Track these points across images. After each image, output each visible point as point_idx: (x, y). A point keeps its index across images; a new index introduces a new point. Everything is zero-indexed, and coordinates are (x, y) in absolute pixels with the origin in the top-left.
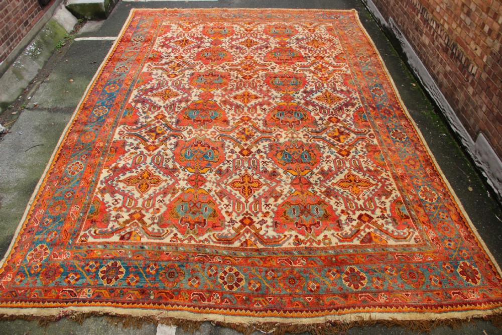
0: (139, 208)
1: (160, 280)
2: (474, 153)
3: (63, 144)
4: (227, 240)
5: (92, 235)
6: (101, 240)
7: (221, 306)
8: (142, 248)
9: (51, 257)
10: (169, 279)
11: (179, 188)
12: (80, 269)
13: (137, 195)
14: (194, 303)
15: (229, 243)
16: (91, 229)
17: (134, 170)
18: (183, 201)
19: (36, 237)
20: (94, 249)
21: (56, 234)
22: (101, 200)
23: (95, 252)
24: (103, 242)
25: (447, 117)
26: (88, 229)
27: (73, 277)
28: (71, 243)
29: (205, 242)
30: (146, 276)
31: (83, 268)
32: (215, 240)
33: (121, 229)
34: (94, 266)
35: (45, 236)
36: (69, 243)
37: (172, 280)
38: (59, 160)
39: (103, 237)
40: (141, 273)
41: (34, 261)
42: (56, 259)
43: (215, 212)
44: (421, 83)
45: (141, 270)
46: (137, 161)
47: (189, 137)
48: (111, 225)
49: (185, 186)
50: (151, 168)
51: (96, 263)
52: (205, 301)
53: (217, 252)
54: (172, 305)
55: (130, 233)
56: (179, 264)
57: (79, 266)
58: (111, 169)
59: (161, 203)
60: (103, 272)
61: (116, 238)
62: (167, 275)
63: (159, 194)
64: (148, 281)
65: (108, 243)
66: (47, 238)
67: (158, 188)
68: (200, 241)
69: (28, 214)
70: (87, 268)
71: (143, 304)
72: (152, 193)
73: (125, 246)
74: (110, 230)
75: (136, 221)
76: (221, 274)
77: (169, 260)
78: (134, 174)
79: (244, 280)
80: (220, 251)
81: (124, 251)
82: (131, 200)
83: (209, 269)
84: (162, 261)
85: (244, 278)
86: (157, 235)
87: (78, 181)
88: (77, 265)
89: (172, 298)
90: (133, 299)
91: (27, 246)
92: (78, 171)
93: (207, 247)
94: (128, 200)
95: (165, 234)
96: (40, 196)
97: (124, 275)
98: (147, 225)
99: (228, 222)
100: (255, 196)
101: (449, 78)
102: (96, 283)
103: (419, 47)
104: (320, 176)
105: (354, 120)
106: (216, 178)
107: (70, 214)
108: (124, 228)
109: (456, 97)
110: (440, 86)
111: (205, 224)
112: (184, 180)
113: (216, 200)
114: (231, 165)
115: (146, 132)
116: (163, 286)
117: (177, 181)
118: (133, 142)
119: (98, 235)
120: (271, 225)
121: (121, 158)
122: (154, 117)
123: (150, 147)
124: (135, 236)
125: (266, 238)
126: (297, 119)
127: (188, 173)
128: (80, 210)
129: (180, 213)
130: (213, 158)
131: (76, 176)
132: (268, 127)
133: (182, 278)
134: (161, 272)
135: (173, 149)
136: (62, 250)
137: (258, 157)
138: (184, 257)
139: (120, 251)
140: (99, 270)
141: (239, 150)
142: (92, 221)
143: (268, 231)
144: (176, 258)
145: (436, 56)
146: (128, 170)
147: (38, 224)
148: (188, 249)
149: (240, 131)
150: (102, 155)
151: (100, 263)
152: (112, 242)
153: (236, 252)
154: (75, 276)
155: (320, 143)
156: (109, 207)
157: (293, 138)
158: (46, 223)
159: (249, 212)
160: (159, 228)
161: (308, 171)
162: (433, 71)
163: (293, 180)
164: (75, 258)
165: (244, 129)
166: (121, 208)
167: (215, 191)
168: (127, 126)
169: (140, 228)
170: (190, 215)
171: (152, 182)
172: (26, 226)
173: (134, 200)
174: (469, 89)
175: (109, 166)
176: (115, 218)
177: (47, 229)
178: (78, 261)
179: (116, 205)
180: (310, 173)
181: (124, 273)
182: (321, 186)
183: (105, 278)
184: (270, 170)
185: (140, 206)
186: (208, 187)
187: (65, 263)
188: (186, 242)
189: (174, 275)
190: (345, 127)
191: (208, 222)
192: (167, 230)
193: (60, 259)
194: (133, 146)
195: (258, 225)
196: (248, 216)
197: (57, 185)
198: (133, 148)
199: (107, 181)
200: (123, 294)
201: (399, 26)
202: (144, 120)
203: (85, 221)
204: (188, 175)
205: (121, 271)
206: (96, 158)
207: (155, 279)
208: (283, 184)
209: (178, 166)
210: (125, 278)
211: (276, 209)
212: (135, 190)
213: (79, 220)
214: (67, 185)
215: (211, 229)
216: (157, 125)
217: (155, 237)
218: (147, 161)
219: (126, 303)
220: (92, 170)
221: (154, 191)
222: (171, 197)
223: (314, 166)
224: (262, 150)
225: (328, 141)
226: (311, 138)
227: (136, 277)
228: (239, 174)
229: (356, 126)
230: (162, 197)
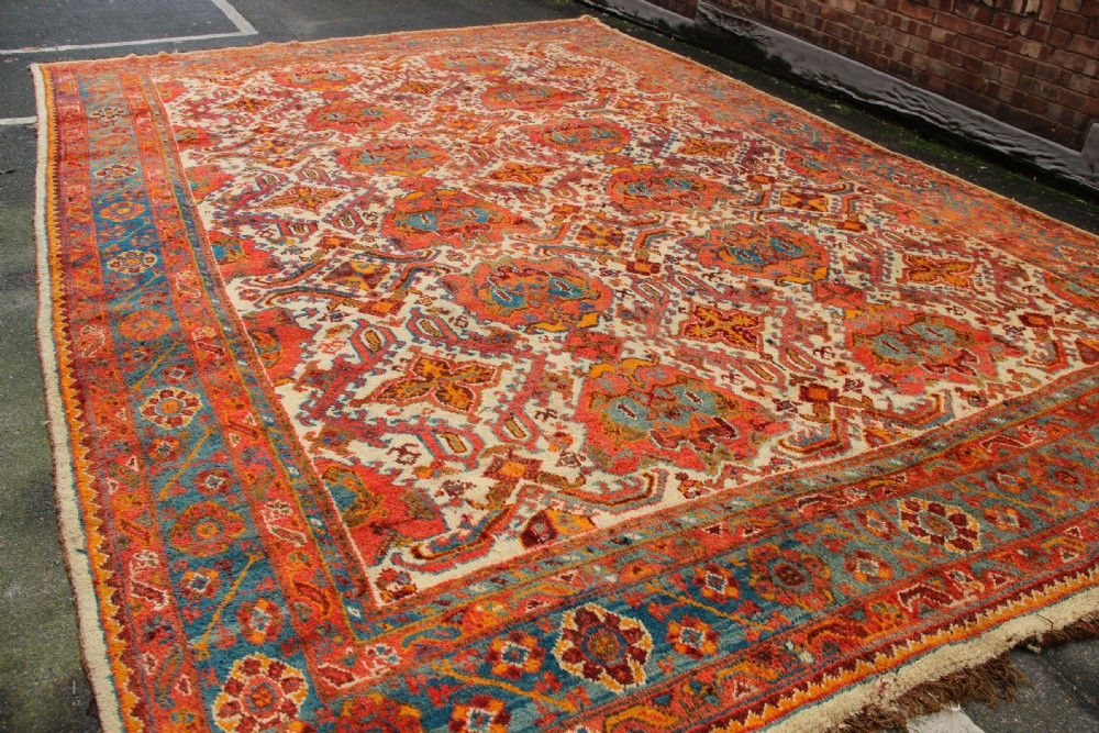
0: (496, 449)
1: (776, 603)
2: (1088, 173)
3: (66, 360)
4: (829, 445)
5: (413, 567)
6: (461, 570)
7: (998, 596)
8: (626, 541)
9: (322, 685)
10: (796, 588)
11: (565, 373)
12: (477, 681)
13: (457, 421)
14: (929, 620)
15: (842, 450)
16: (393, 550)
17: (380, 365)
18: (609, 397)
19: (194, 643)
20: (466, 602)
21: (271, 609)
22: (350, 463)
23: (479, 608)
24: (478, 572)
25: (969, 134)
26: (384, 553)
27: (475, 716)
28: (358, 615)
29: (781, 467)
30: (721, 609)
31: (485, 672)
32: (799, 455)
33: (499, 518)
34: (522, 652)
35: (235, 629)
36: (352, 618)
37: (805, 588)
38: (88, 402)
39: (463, 559)
40: (696, 609)
41: (263, 727)
42: (347, 685)
43: (720, 396)
44: (855, 97)
45: (688, 601)
46: (367, 344)
47: (466, 265)
48: (452, 518)
49: (578, 365)
50: (428, 349)
51: (517, 638)
52: (951, 601)
53: (835, 480)
54: (887, 649)
55: (541, 517)
56: (778, 540)
57: (464, 671)
58: (303, 381)
59: (550, 419)
60: (573, 655)
61: (506, 548)
62: (776, 580)
63: (520, 399)
64: (745, 622)
65: (501, 568)
66: (247, 632)
67: (502, 387)
68: (765, 470)
69: (95, 583)
70: (502, 667)
71: (804, 687)
72: (497, 404)
73: (566, 558)
74: (465, 532)
75: (522, 482)
76: (903, 525)
77: (736, 545)
78: (391, 375)
79: (969, 516)
80: (838, 474)
81: (575, 572)
82: (449, 436)
83: (865, 525)
84: (720, 552)
85: (962, 512)
86: (629, 496)
87: (213, 439)
88: (451, 673)
89: (863, 634)
90: (755, 690)
91: (183, 686)
92: (190, 413)
93: (799, 476)
94: (443, 441)
95: (651, 484)
96: (100, 514)
97: (648, 634)
98: (572, 480)
99: (779, 409)
100: (770, 342)
101: (949, 52)
102: (585, 700)
103: (824, 28)
104: (859, 273)
105: (799, 173)
106: (637, 329)
107: (271, 531)
108: (506, 511)
109: (986, 81)
110: (924, 80)
111: (729, 428)
112: (555, 352)
113: (693, 372)
114: (638, 297)
115: (326, 280)
116: (799, 613)
117: (540, 361)
118: (311, 305)
119: (438, 559)
120: (877, 385)
121: (310, 348)
122: (317, 245)
123: (377, 307)
124: (564, 521)
125: (902, 412)
126: (685, 191)
127: (551, 336)
128: (296, 510)
129: (635, 424)
130: (579, 291)
131: (193, 426)
132: (636, 214)
133: (827, 573)
134: (752, 582)
135: (450, 297)
136: (349, 649)
137: (684, 270)
138: (769, 521)
139: (563, 577)
140: (553, 657)
141: (622, 268)
142: (377, 529)
143: (888, 399)
144: (751, 531)
145: (889, 23)
146: (362, 369)
147: (167, 602)
148: (757, 499)
149: (581, 234)
150: (239, 356)
151: (535, 634)
152: (510, 562)
153: (877, 463)
154: (483, 711)
155: (784, 220)
156: (396, 473)
157: (716, 222)
158: (200, 588)
159: (799, 374)
160: (618, 478)
161: (824, 270)
162: (889, 59)
163: (815, 293)
164: (425, 654)
165: (585, 228)
166: (440, 464)
167: (667, 354)
168: (254, 277)
169: (560, 496)
170: (667, 420)
171: (469, 379)
172: (122, 622)
173: (458, 433)
174: (1026, 48)
175: (289, 376)
176: (446, 494)
177: (219, 604)
178: (446, 661)
179: (413, 462)
180: (832, 272)
181: (647, 631)
182: (881, 289)
183: (600, 671)
184: (742, 286)
185: (499, 443)
186: (639, 350)
187: (403, 685)
188: (730, 484)
189: (796, 574)
190: (797, 187)
191: (733, 422)
192: (646, 475)
193: (363, 679)
194: (320, 316)
195: (851, 394)
196: (807, 384)
197: (141, 467)
198: (324, 319)
199: (319, 413)
200: (710, 691)
201: (737, 10)
202: (295, 257)
203: (349, 535)
204: (557, 340)
205: (627, 628)
206: (224, 368)
207: (755, 606)
208: (801, 305)
209: (505, 328)
210: (665, 644)
211: (849, 354)
212: (438, 410)
213: (321, 539)
214: (180, 459)
215: (758, 434)
216: (345, 259)
217: (629, 503)
218: (400, 338)
219: (750, 712)
220: (237, 399)
221: (499, 396)
222: (565, 398)
223: (824, 259)
224: (676, 255)
225: (795, 215)
226: (755, 214)
227: (692, 625)
228: (680, 310)
229: (816, 181)
230: (540, 405)
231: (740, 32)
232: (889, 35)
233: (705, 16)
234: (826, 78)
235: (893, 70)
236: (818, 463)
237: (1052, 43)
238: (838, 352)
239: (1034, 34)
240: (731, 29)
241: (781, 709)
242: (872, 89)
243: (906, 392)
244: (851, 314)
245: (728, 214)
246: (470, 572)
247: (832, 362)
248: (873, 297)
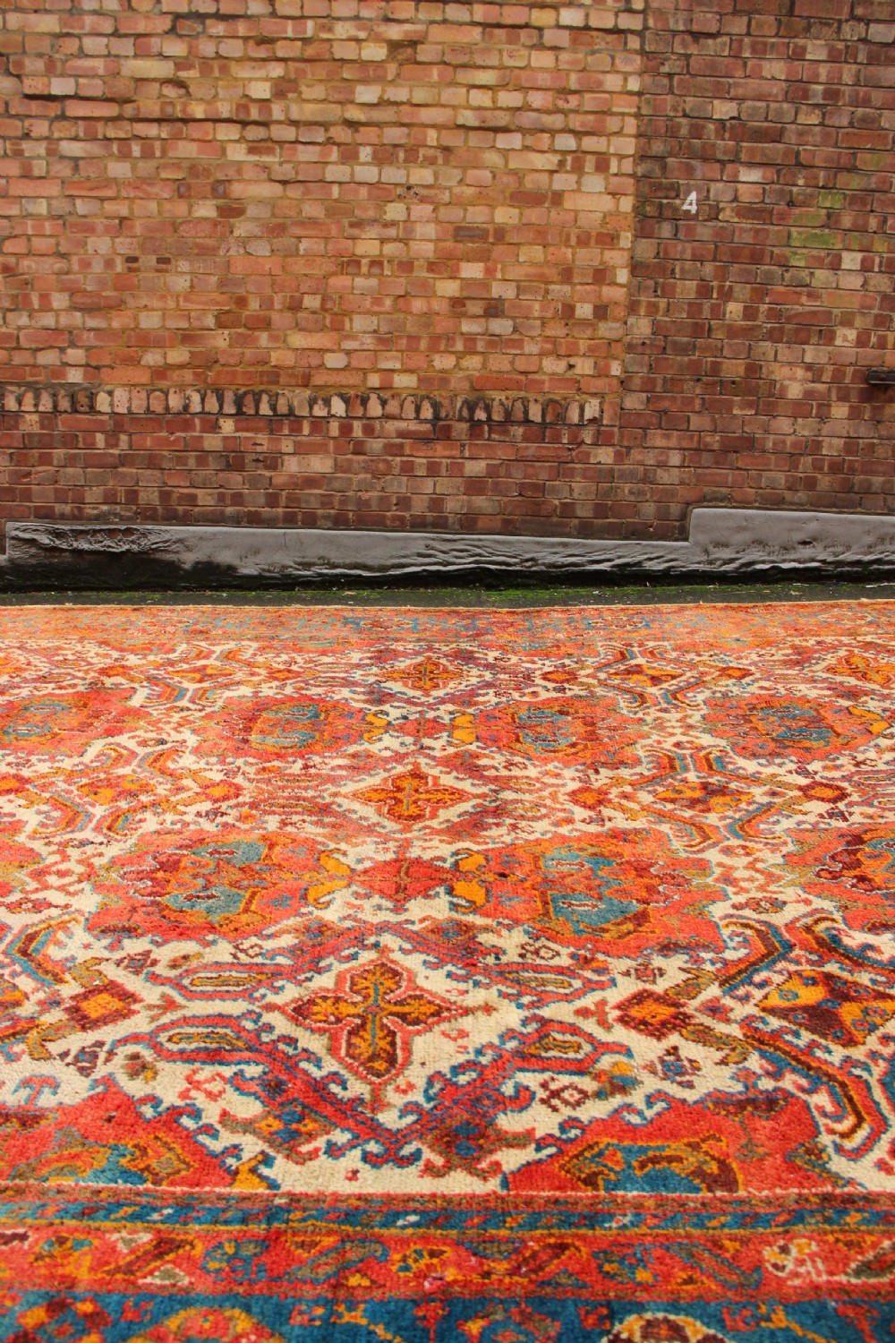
2: (705, 558)
25: (551, 565)
101: (496, 484)
103: (283, 501)
109: (557, 502)
110: (469, 523)
145: (397, 471)
162: (407, 515)
174: (596, 456)
201: (97, 518)
232: (400, 486)
233: (32, 542)
234: (307, 566)
235: (418, 525)
237: (626, 444)
239: (602, 439)
240: (97, 547)
242: (392, 557)
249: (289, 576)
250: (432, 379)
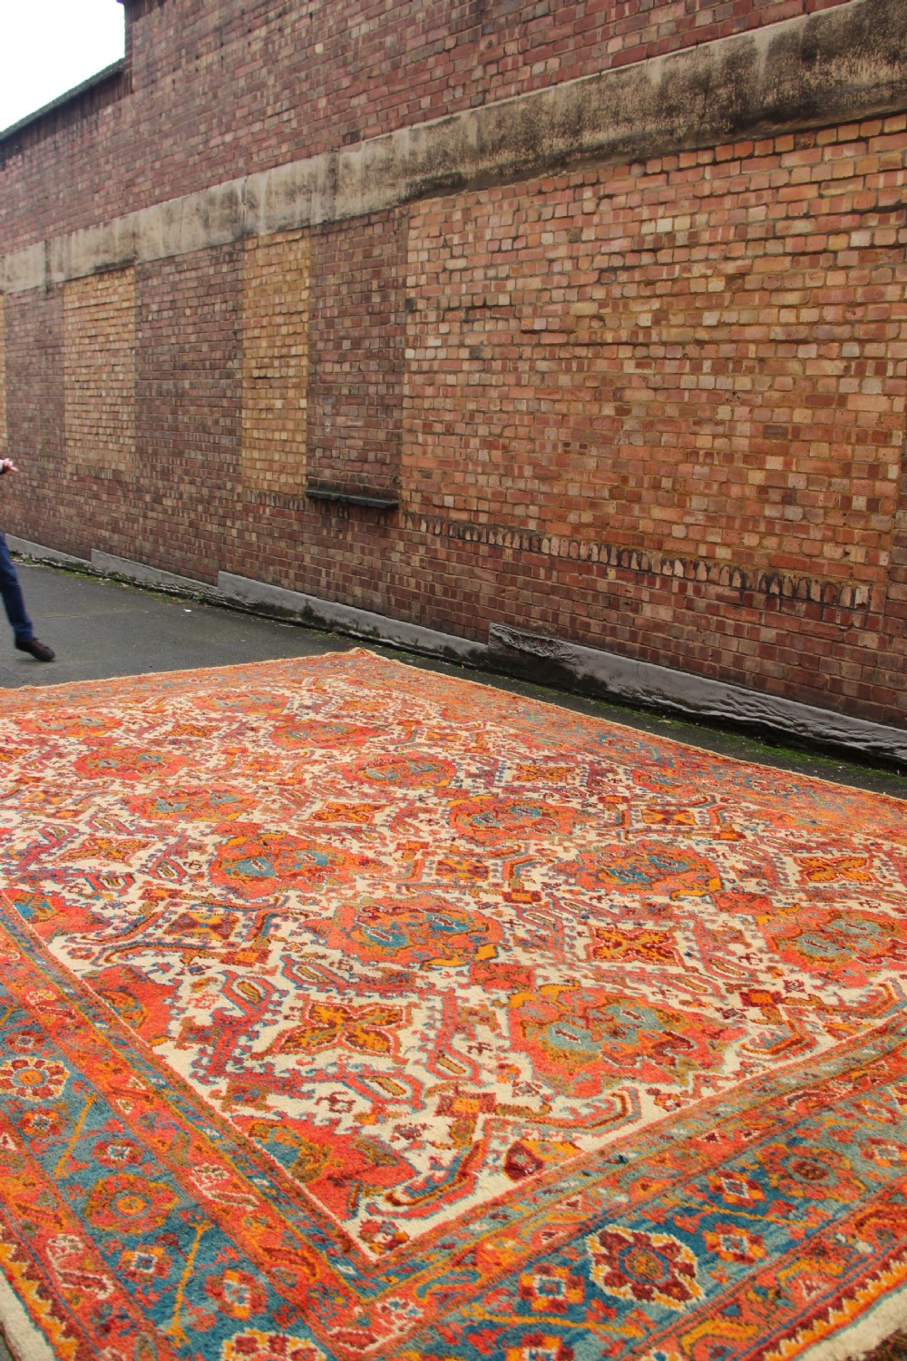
0: (439, 1088)
1: (808, 1199)
4: (795, 1043)
5: (396, 1215)
6: (450, 1212)
8: (621, 1160)
9: (342, 1352)
10: (822, 1182)
11: (483, 1006)
12: (519, 1320)
13: (383, 1064)
15: (810, 1046)
16: (364, 1202)
17: (268, 1016)
18: (541, 1025)
19: (165, 1328)
20: (472, 1242)
21: (245, 1279)
22: (277, 1118)
23: (489, 1247)
24: (471, 1211)
26: (355, 1205)
28: (352, 1272)
29: (754, 1069)
30: (751, 1213)
31: (524, 1309)
32: (768, 1057)
33: (472, 1155)
34: (558, 1284)
35: (211, 1306)
36: (347, 1277)
37: (831, 1180)
39: (450, 1201)
40: (726, 1217)
42: (371, 1347)
43: (660, 1011)
45: (714, 1209)
46: (244, 995)
47: (325, 909)
48: (419, 1161)
49: (494, 997)
50: (316, 995)
51: (546, 1271)
53: (815, 1076)
55: (517, 1149)
56: (783, 1139)
57: (501, 1312)
58: (184, 1039)
59: (488, 1053)
60: (616, 1279)
61: (491, 1184)
62: (797, 1177)
63: (445, 1036)
64: (784, 1221)
65: (496, 1203)
66: (225, 1309)
67: (418, 1026)
68: (738, 1075)
69: (10, 1279)
70: (541, 1301)
71: (875, 1277)
72: (420, 1043)
74: (440, 1174)
75: (482, 1118)
77: (740, 1149)
78: (284, 1025)
80: (814, 1070)
81: (579, 1197)
82: (380, 1080)
83: (866, 1114)
84: (727, 1158)
86: (605, 1118)
87: (98, 1107)
88: (487, 1317)
90: (825, 1286)
92: (59, 1082)
93: (778, 1077)
94: (375, 1086)
95: (624, 1103)
97: (686, 1247)
98: (536, 1109)
99: (726, 1018)
100: (689, 955)
101: (783, 652)
102: (648, 1322)
103: (640, 639)
104: (755, 880)
105: (652, 790)
106: (542, 956)
107: (210, 1197)
108: (477, 1147)
109: (828, 677)
110: (760, 683)
111: (683, 1040)
112: (463, 986)
113: (621, 991)
114: (529, 927)
115: (168, 932)
116: (836, 1206)
117: (449, 996)
118: (160, 960)
119: (421, 1204)
120: (819, 982)
121: (177, 1004)
122: (141, 898)
123: (240, 957)
124: (545, 1149)
125: (855, 1005)
126: (538, 818)
127: (452, 971)
128: (232, 1172)
129: (581, 1047)
130: (464, 925)
131: (67, 1095)
132: (492, 844)
133: (847, 1164)
134: (774, 1183)
135: (321, 941)
136: (357, 1310)
137: (568, 896)
138: (764, 1122)
139: (568, 1204)
140: (593, 1284)
141: (500, 899)
142: (338, 1181)
143: (835, 994)
144: (749, 1134)
145: (713, 627)
146: (248, 1021)
147: (111, 1289)
148: (745, 1102)
149: (438, 870)
150: (95, 1018)
151: (564, 1264)
152: (503, 1197)
153: (850, 1055)
154: (540, 1350)
155: (654, 837)
156: (336, 1123)
157: (582, 846)
158: (148, 1268)
159: (734, 982)
160: (585, 1101)
161: (717, 881)
162: (717, 665)
163: (716, 903)
164: (449, 1301)
165: (440, 863)
166: (382, 1110)
167: (586, 977)
168: (79, 935)
169: (529, 1125)
170: (614, 1041)
171: (377, 1022)
172: (62, 1318)
173: (388, 1076)
174: (863, 639)
175: (164, 1035)
176: (402, 1139)
177: (178, 1282)
178: (476, 1305)
179: (349, 1110)
180: (727, 884)
181: (683, 1245)
182: (784, 892)
183: (652, 1291)
184: (636, 905)
185: (439, 1082)
186: (555, 976)
187: (438, 1338)
188: (707, 1092)
189: (814, 1170)
190: (657, 804)
191: (685, 1033)
192: (614, 1095)
193: (388, 1338)
194: (177, 970)
195: (795, 994)
196: (745, 990)
197: (18, 1145)
198: (182, 973)
199: (217, 1069)
200: (778, 1294)
201: (537, 630)
202: (121, 912)
203: (306, 1191)
204: (460, 974)
205: (661, 1245)
206: (82, 1031)
207: (787, 1204)
208: (706, 917)
209: (397, 967)
210: (711, 1256)
211: (777, 957)
212: (355, 1055)
213: (276, 1199)
214: (65, 1132)
215: (716, 1042)
216: (182, 910)
217: (608, 1124)
218: (280, 987)
219: (830, 1309)
220: (111, 1064)
221: (418, 1036)
222: (493, 1030)
223: (712, 870)
224: (553, 882)
225: (664, 831)
226: (622, 834)
227: (729, 1232)
228: (580, 934)
229: (673, 797)
230: (468, 1039)
231: (542, 652)
232: (715, 641)
233: (500, 639)
234: (649, 693)
235: (724, 676)
236: (789, 1062)
237: (889, 631)
238: (765, 957)
239: (869, 624)
240: (532, 650)
241: (862, 1301)
242: (704, 699)
243: (851, 986)
244: (763, 919)
245: (592, 836)
246: (462, 1212)
247: (762, 966)
248: (779, 901)
249: (637, 699)
250: (744, 555)
